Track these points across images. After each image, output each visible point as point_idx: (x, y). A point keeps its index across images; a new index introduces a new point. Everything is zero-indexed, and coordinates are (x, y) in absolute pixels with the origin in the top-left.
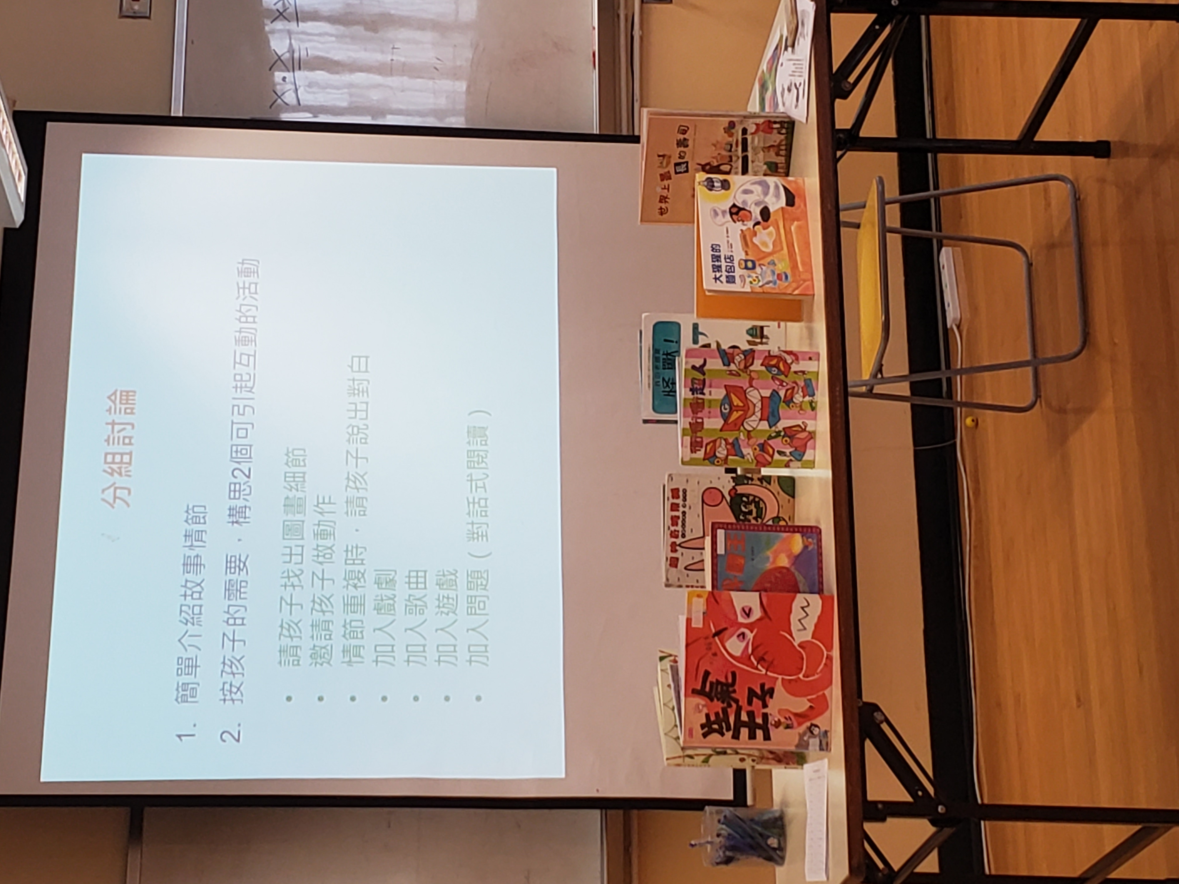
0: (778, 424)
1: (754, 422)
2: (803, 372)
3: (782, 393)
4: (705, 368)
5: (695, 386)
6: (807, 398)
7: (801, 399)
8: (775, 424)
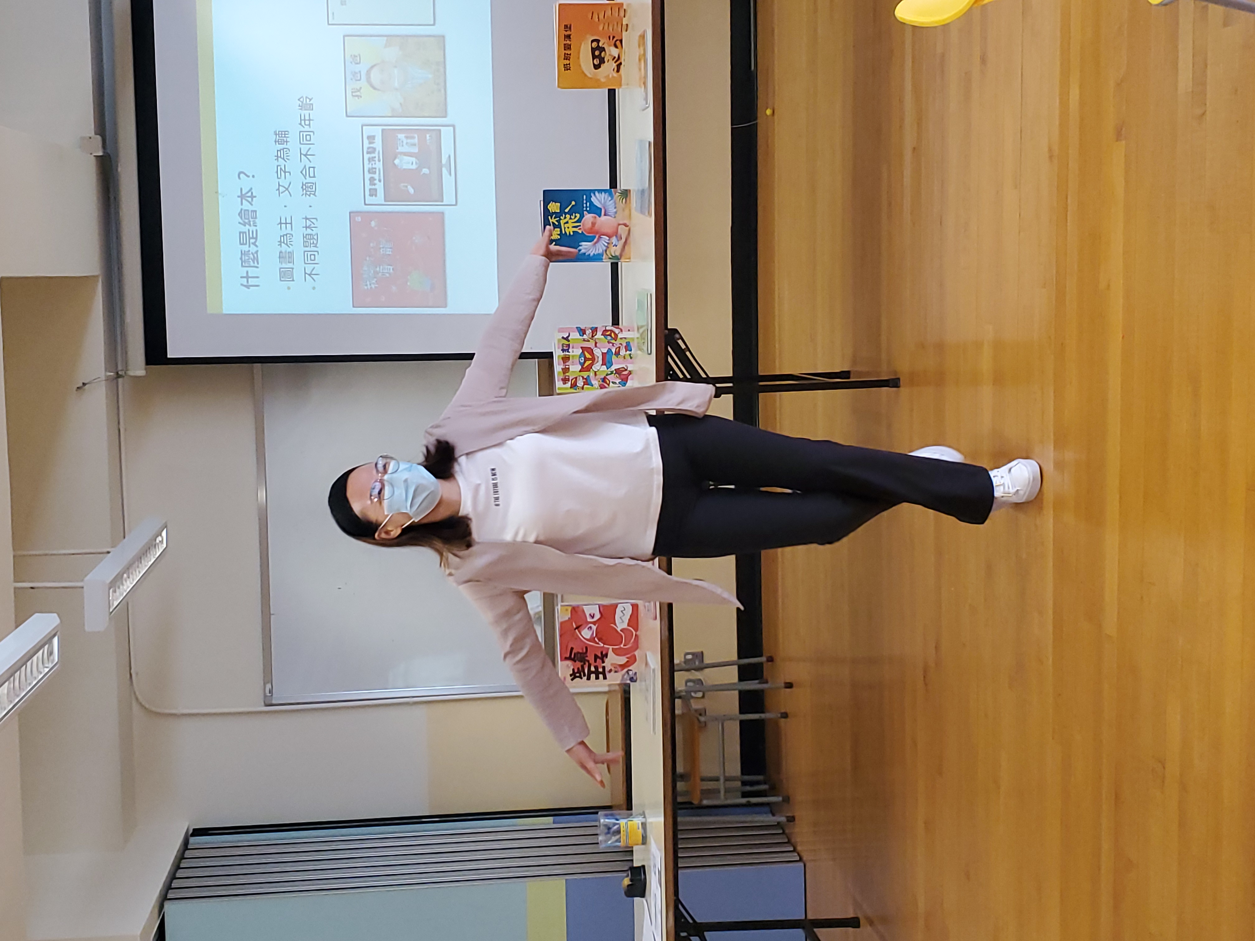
0: (612, 367)
1: (597, 366)
2: (625, 338)
3: (614, 351)
4: (569, 338)
5: (564, 348)
6: (628, 352)
7: (625, 353)
8: (610, 367)
